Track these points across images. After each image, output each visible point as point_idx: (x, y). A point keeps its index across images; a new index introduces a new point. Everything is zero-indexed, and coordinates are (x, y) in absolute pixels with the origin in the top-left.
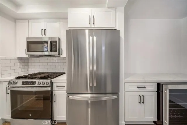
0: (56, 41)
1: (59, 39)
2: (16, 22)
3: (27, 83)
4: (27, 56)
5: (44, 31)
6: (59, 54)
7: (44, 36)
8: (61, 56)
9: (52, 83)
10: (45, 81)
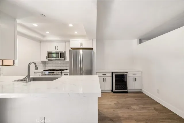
0: (63, 53)
1: (65, 52)
2: (41, 43)
3: (50, 73)
4: (47, 60)
5: (56, 48)
6: (65, 59)
7: (57, 50)
8: (66, 60)
9: (62, 73)
10: (59, 72)
